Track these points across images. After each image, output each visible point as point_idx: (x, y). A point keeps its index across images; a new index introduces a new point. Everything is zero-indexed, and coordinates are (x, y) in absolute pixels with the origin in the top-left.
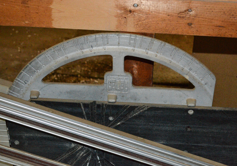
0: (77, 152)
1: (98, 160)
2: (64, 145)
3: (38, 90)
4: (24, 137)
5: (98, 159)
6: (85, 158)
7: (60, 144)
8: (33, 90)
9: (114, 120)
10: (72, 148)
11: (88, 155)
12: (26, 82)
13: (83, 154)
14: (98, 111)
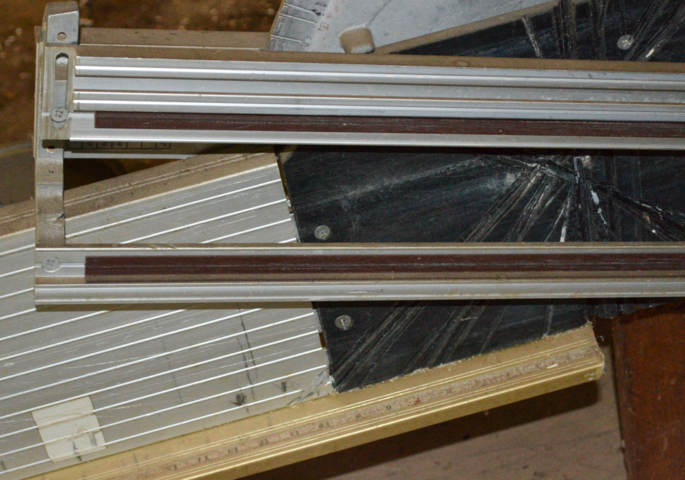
0: (525, 200)
1: (594, 204)
2: (482, 186)
3: (363, 26)
4: (344, 203)
5: (596, 199)
6: (552, 211)
7: (467, 191)
8: (348, 29)
9: (634, 44)
10: (508, 190)
11: (562, 198)
12: (318, 8)
13: (545, 201)
14: (583, 28)
